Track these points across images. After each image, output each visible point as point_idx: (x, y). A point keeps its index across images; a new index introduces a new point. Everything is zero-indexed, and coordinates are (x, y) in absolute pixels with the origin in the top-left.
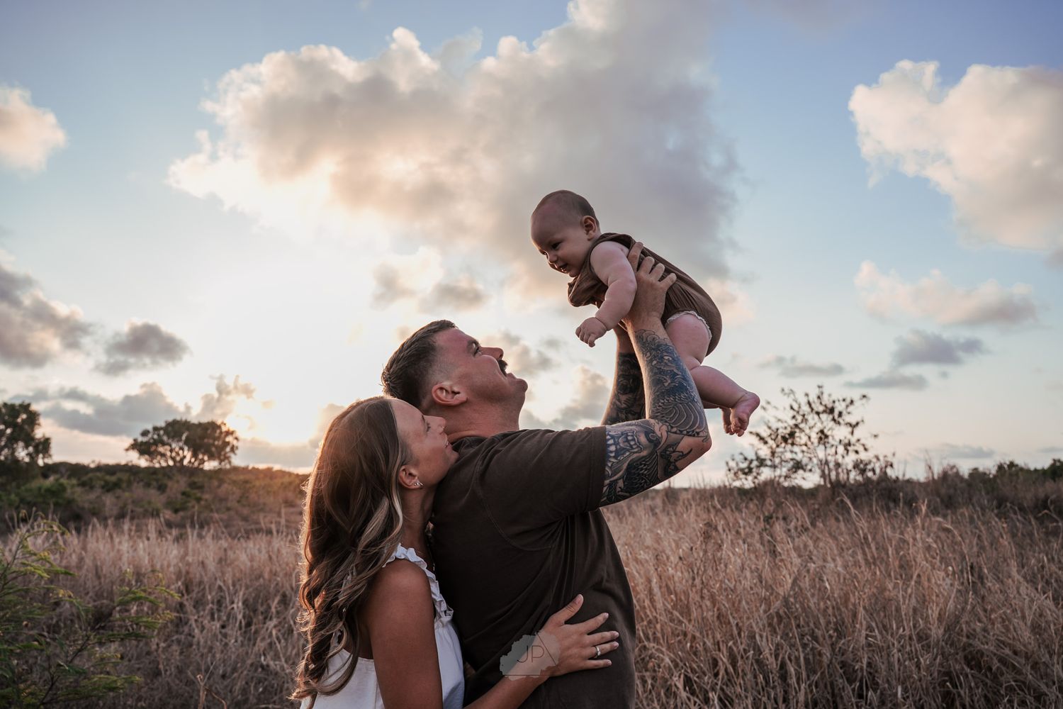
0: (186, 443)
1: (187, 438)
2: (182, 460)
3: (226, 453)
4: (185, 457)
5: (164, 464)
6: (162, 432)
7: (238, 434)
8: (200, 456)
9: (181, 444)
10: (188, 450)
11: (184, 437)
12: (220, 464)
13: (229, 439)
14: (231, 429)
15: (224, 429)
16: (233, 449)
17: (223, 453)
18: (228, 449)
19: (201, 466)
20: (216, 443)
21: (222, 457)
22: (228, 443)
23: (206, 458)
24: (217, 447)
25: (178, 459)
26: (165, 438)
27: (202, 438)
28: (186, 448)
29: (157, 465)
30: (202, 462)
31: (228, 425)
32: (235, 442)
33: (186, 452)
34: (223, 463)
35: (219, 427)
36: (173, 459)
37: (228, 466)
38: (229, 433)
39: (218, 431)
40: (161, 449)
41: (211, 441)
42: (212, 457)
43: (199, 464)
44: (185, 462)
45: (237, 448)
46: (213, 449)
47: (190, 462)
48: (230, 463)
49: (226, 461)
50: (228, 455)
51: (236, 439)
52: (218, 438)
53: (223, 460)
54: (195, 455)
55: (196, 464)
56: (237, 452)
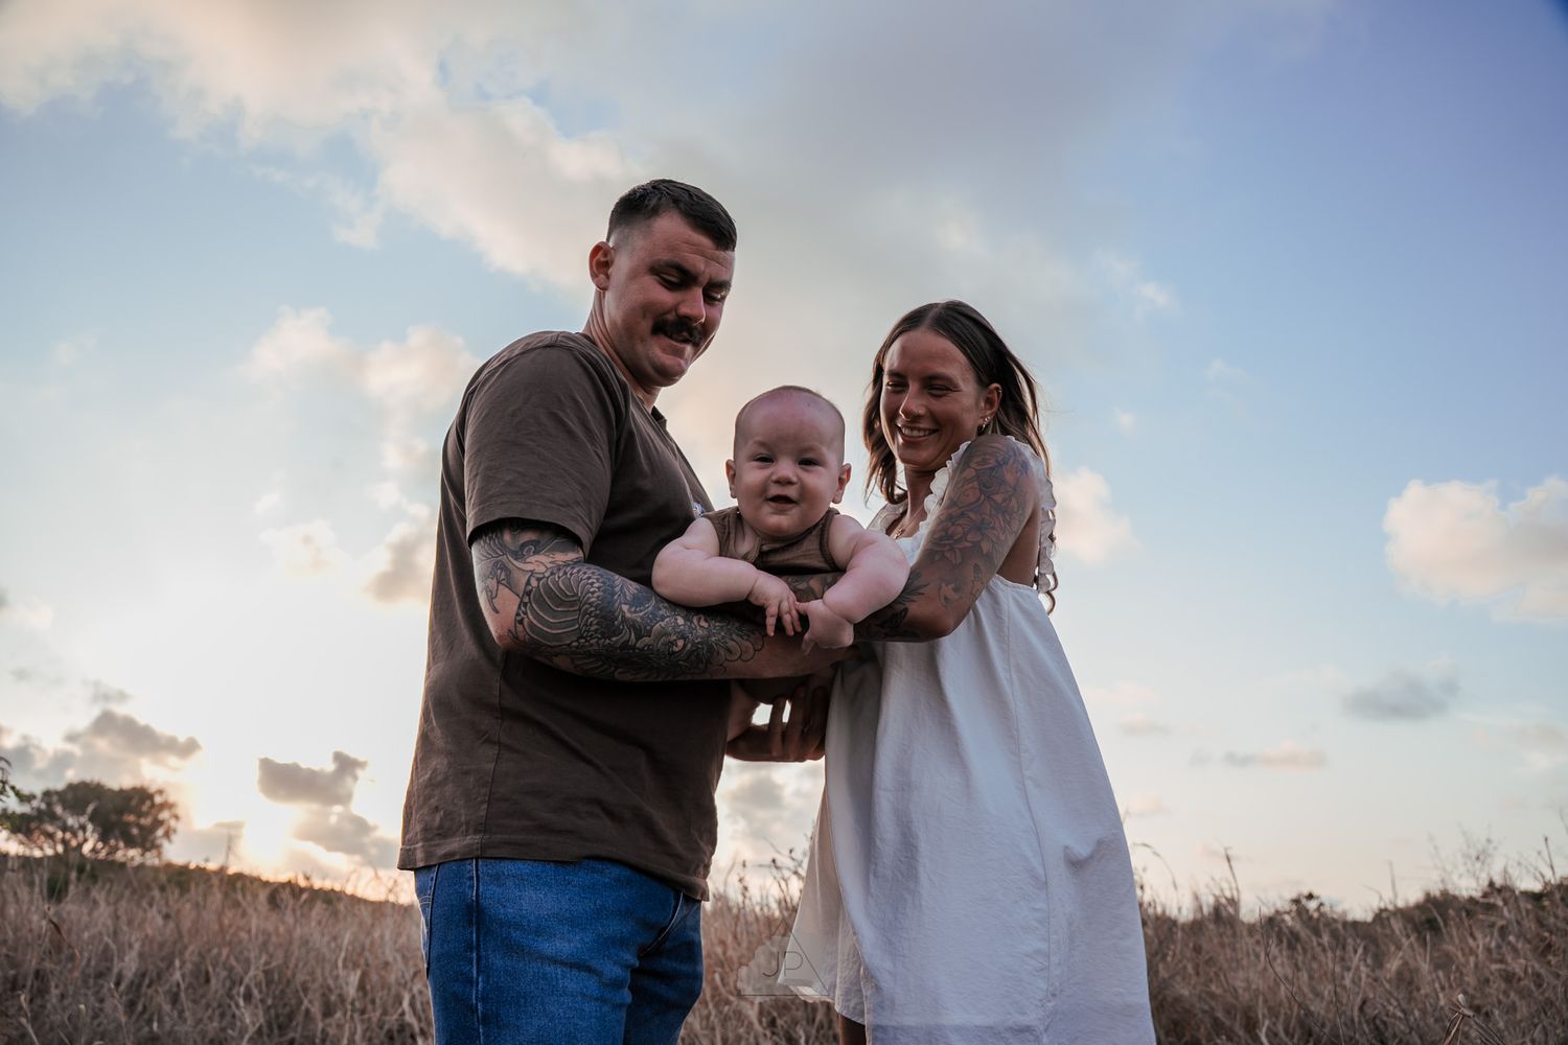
0: (92, 819)
1: (95, 811)
2: (80, 846)
3: (155, 839)
4: (86, 840)
5: (50, 852)
6: (55, 798)
7: (180, 811)
8: (112, 842)
9: (83, 819)
10: (93, 831)
11: (90, 808)
12: (143, 855)
13: (164, 815)
14: (172, 799)
15: (158, 800)
16: (167, 835)
17: (151, 838)
18: (160, 832)
19: (110, 858)
20: (143, 821)
21: (148, 845)
22: (161, 823)
23: (121, 844)
24: (141, 827)
25: (74, 843)
26: (59, 810)
27: (121, 812)
28: (90, 827)
29: (37, 853)
30: (115, 849)
31: (164, 796)
32: (173, 823)
33: (88, 834)
34: (148, 855)
35: (151, 797)
36: (64, 842)
37: (156, 862)
38: (165, 806)
39: (148, 803)
40: (50, 828)
41: (131, 818)
42: (130, 842)
43: (107, 855)
44: (87, 848)
45: (175, 831)
46: (135, 831)
47: (94, 850)
48: (159, 855)
49: (154, 852)
50: (158, 842)
51: (177, 817)
52: (146, 815)
53: (148, 850)
54: (104, 838)
55: (102, 855)
56: (174, 837)
